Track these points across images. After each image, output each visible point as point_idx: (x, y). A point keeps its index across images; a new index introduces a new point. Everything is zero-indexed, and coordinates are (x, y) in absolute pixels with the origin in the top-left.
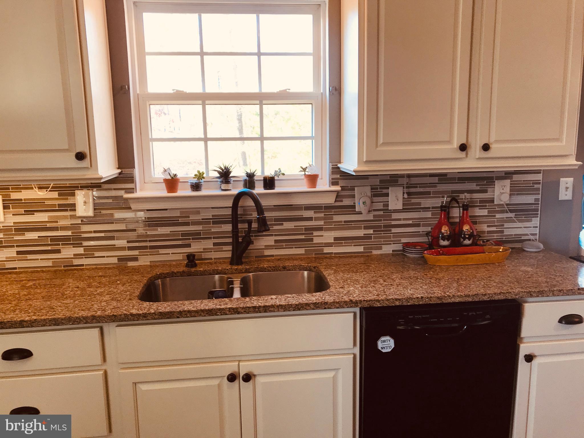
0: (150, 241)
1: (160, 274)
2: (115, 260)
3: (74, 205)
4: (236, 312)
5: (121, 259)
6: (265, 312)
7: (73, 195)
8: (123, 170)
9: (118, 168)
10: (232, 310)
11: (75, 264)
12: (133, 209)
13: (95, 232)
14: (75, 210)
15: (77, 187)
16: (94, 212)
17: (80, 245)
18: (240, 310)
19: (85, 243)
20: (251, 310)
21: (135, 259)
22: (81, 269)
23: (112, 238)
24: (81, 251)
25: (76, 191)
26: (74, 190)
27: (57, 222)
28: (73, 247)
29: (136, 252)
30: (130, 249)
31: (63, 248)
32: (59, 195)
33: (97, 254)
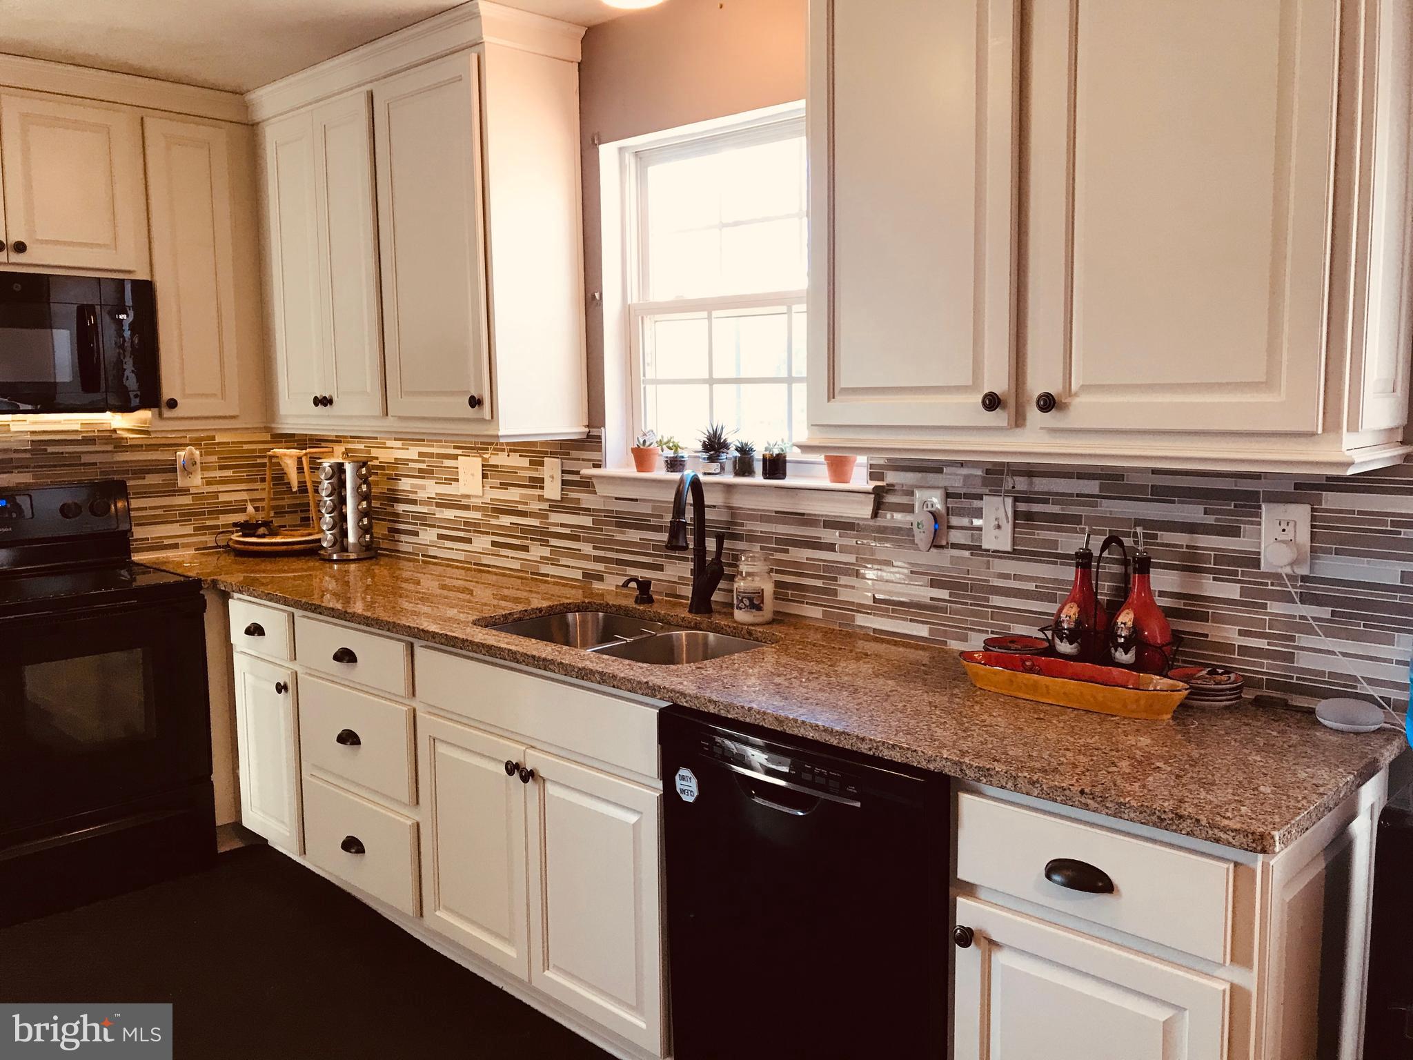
0: (618, 551)
1: (588, 603)
2: (578, 575)
3: (542, 481)
4: (514, 659)
5: (589, 576)
6: (545, 669)
7: (542, 464)
8: (591, 430)
9: (588, 426)
10: (511, 655)
11: (543, 572)
12: (598, 494)
13: (562, 525)
14: (542, 488)
15: (546, 453)
16: (562, 494)
17: (545, 543)
18: (518, 656)
19: (554, 542)
20: (531, 660)
21: (600, 578)
22: (546, 582)
23: (575, 538)
24: (546, 552)
25: (545, 459)
26: (544, 457)
27: (526, 503)
28: (541, 545)
29: (600, 567)
30: (597, 559)
31: (532, 544)
32: (531, 463)
33: (564, 561)
